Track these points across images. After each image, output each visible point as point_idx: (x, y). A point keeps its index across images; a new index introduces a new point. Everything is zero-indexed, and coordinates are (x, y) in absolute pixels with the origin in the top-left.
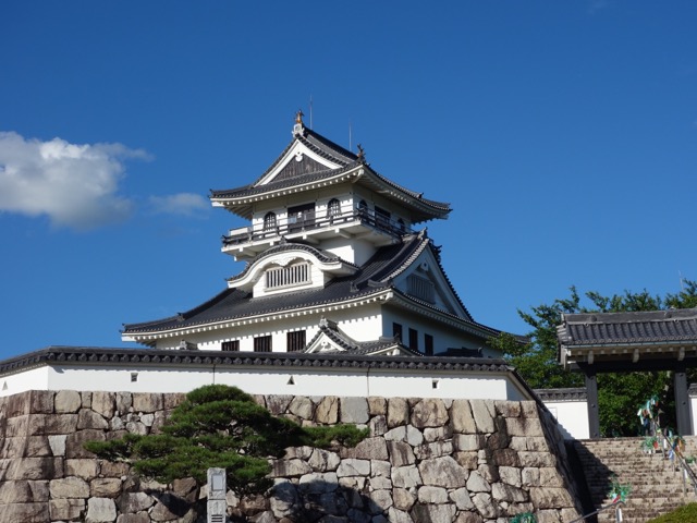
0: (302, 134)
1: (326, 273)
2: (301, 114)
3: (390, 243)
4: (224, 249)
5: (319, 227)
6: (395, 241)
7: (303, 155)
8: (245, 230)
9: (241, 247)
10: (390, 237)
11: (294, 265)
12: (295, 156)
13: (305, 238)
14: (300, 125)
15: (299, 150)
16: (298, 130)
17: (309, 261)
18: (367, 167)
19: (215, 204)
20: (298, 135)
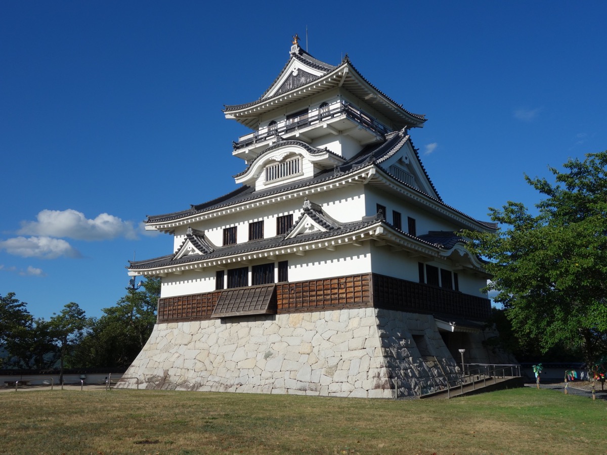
0: (297, 53)
1: (316, 164)
2: (298, 38)
3: (374, 140)
4: (234, 153)
5: (310, 125)
6: (378, 138)
7: (299, 70)
8: (251, 136)
9: (246, 150)
10: (374, 134)
11: (288, 160)
12: (293, 72)
13: (297, 135)
14: (296, 45)
15: (296, 65)
16: (295, 49)
17: (300, 155)
18: (350, 65)
19: (228, 117)
20: (294, 54)
